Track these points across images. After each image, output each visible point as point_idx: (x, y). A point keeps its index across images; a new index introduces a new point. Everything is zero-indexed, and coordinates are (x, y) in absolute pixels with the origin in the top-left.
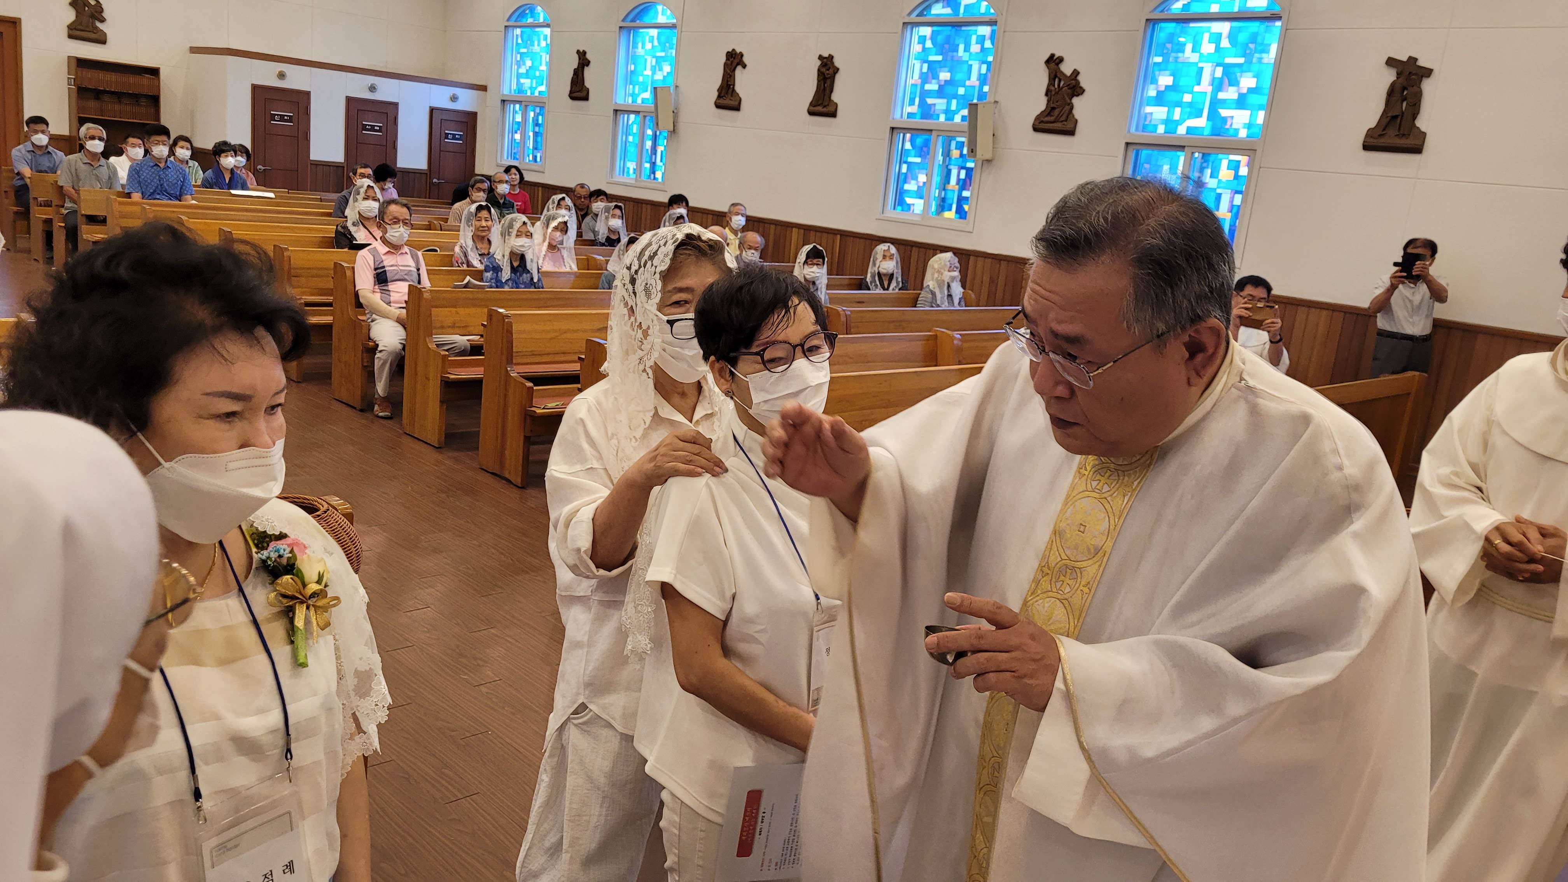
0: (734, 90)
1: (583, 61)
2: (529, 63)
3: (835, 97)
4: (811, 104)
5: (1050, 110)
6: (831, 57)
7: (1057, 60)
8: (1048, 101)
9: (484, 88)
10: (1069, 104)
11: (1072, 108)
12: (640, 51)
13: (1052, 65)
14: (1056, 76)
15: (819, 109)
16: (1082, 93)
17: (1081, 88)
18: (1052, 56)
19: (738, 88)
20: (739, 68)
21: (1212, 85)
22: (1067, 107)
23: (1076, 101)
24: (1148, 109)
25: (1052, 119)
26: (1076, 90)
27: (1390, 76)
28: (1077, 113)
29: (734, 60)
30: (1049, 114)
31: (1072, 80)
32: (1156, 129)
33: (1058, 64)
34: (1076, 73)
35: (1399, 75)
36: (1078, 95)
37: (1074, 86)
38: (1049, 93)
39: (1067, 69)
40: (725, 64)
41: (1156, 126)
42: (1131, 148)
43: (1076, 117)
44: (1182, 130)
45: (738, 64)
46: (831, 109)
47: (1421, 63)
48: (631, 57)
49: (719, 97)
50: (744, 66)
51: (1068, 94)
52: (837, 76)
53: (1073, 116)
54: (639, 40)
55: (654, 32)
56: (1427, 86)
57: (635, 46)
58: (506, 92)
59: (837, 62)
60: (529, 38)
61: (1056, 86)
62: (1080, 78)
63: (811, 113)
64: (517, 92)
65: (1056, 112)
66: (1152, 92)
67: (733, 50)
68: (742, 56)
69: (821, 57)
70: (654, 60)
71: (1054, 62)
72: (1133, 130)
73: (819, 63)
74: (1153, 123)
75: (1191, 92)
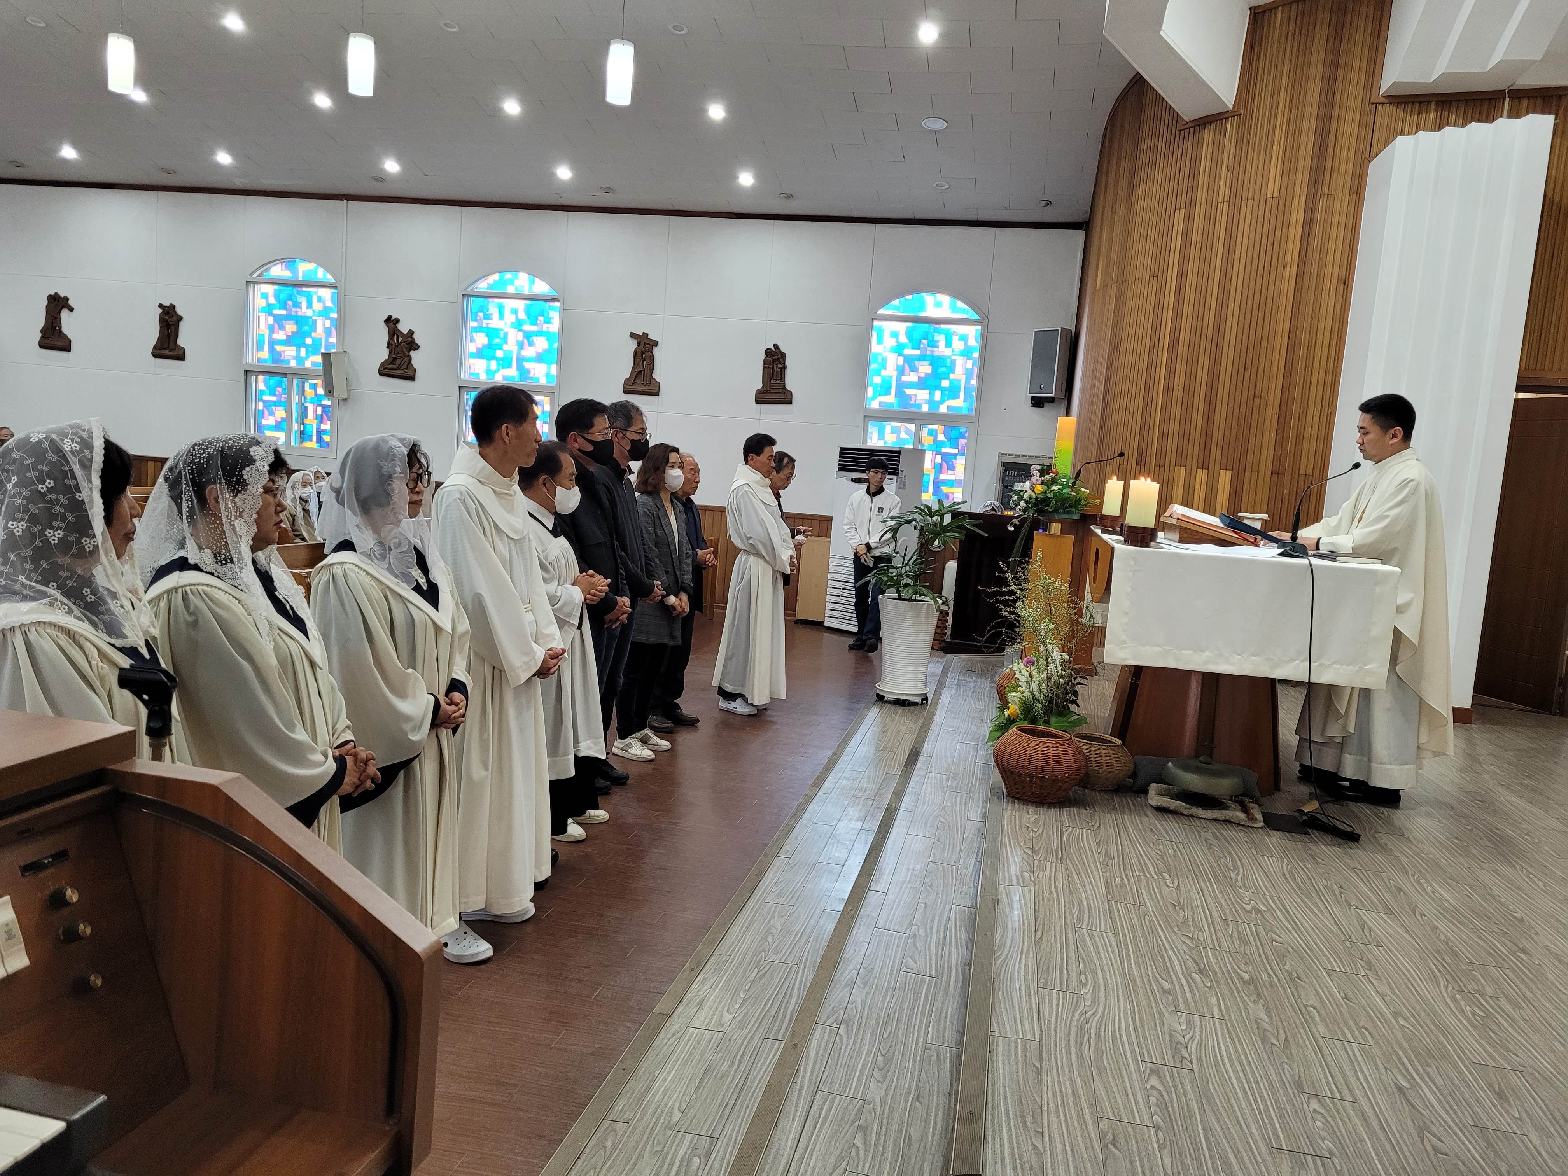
0: (60, 331)
3: (181, 342)
4: (155, 347)
5: (392, 360)
8: (390, 353)
11: (410, 359)
14: (394, 333)
15: (165, 352)
16: (418, 348)
18: (390, 317)
20: (66, 310)
21: (517, 345)
22: (406, 359)
23: (412, 353)
24: (471, 362)
25: (395, 366)
26: (413, 345)
27: (633, 345)
28: (415, 363)
29: (59, 303)
32: (480, 377)
33: (395, 324)
34: (411, 332)
35: (639, 343)
36: (414, 350)
37: (411, 343)
38: (390, 347)
40: (47, 306)
41: (479, 374)
42: (462, 390)
43: (415, 366)
45: (63, 308)
46: (178, 352)
47: (650, 337)
49: (43, 337)
50: (72, 310)
52: (182, 324)
56: (656, 351)
62: (414, 336)
63: (155, 355)
65: (398, 361)
66: (472, 348)
67: (57, 294)
68: (68, 300)
69: (161, 306)
72: (462, 376)
73: (160, 311)
74: (476, 372)
75: (502, 350)
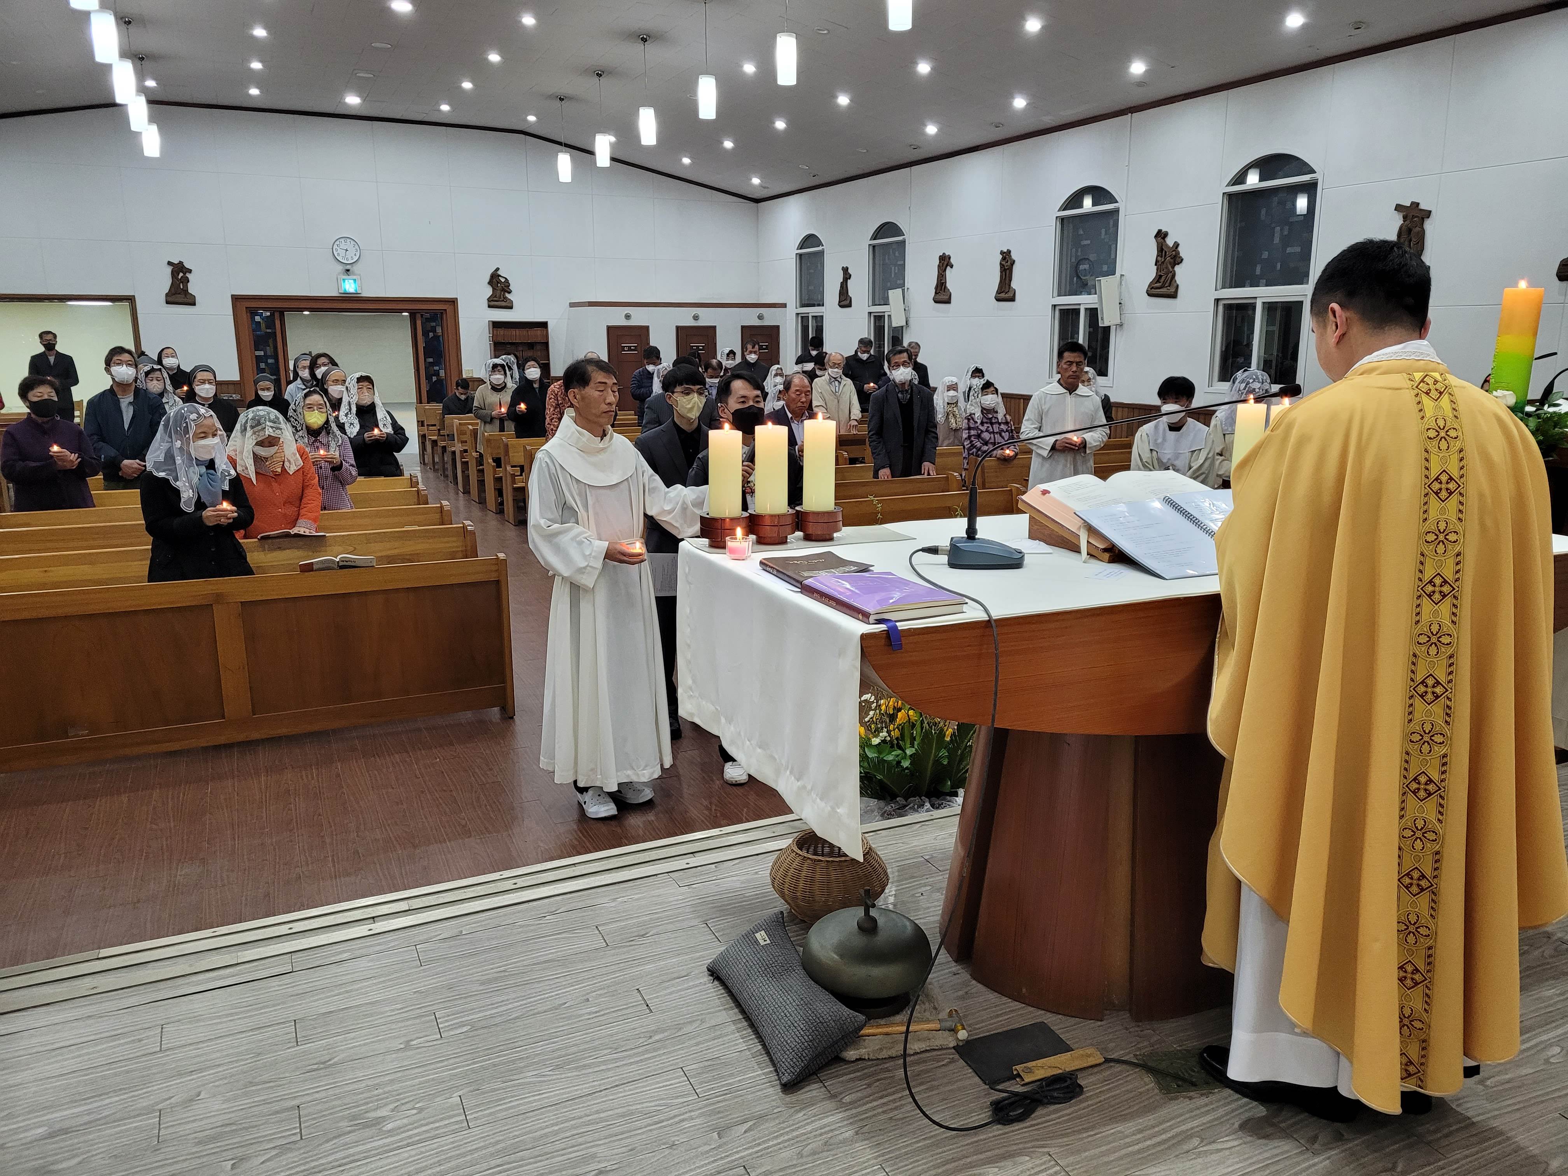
0: (945, 287)
1: (847, 274)
3: (1014, 285)
4: (996, 292)
5: (1158, 278)
6: (1009, 252)
7: (1163, 235)
8: (1157, 270)
9: (784, 306)
10: (1173, 272)
11: (1174, 275)
13: (1160, 239)
14: (1162, 249)
15: (1003, 295)
16: (1181, 262)
17: (1181, 257)
18: (1160, 231)
19: (949, 285)
20: (948, 268)
22: (1170, 275)
23: (1177, 268)
25: (1158, 285)
26: (1177, 259)
27: (1399, 220)
28: (1178, 279)
29: (945, 262)
30: (1158, 281)
31: (1175, 251)
33: (1164, 238)
34: (1177, 245)
35: (1405, 218)
36: (1178, 264)
37: (1175, 256)
38: (1158, 264)
39: (1170, 241)
40: (939, 266)
42: (1220, 303)
43: (1178, 282)
45: (947, 265)
46: (1010, 294)
47: (1422, 206)
49: (936, 293)
50: (952, 267)
51: (1170, 263)
52: (1014, 267)
53: (1176, 282)
56: (1428, 226)
59: (1014, 256)
61: (1163, 257)
62: (1180, 249)
63: (997, 299)
65: (1164, 278)
67: (944, 254)
68: (950, 258)
69: (1002, 253)
71: (1161, 236)
73: (1001, 257)
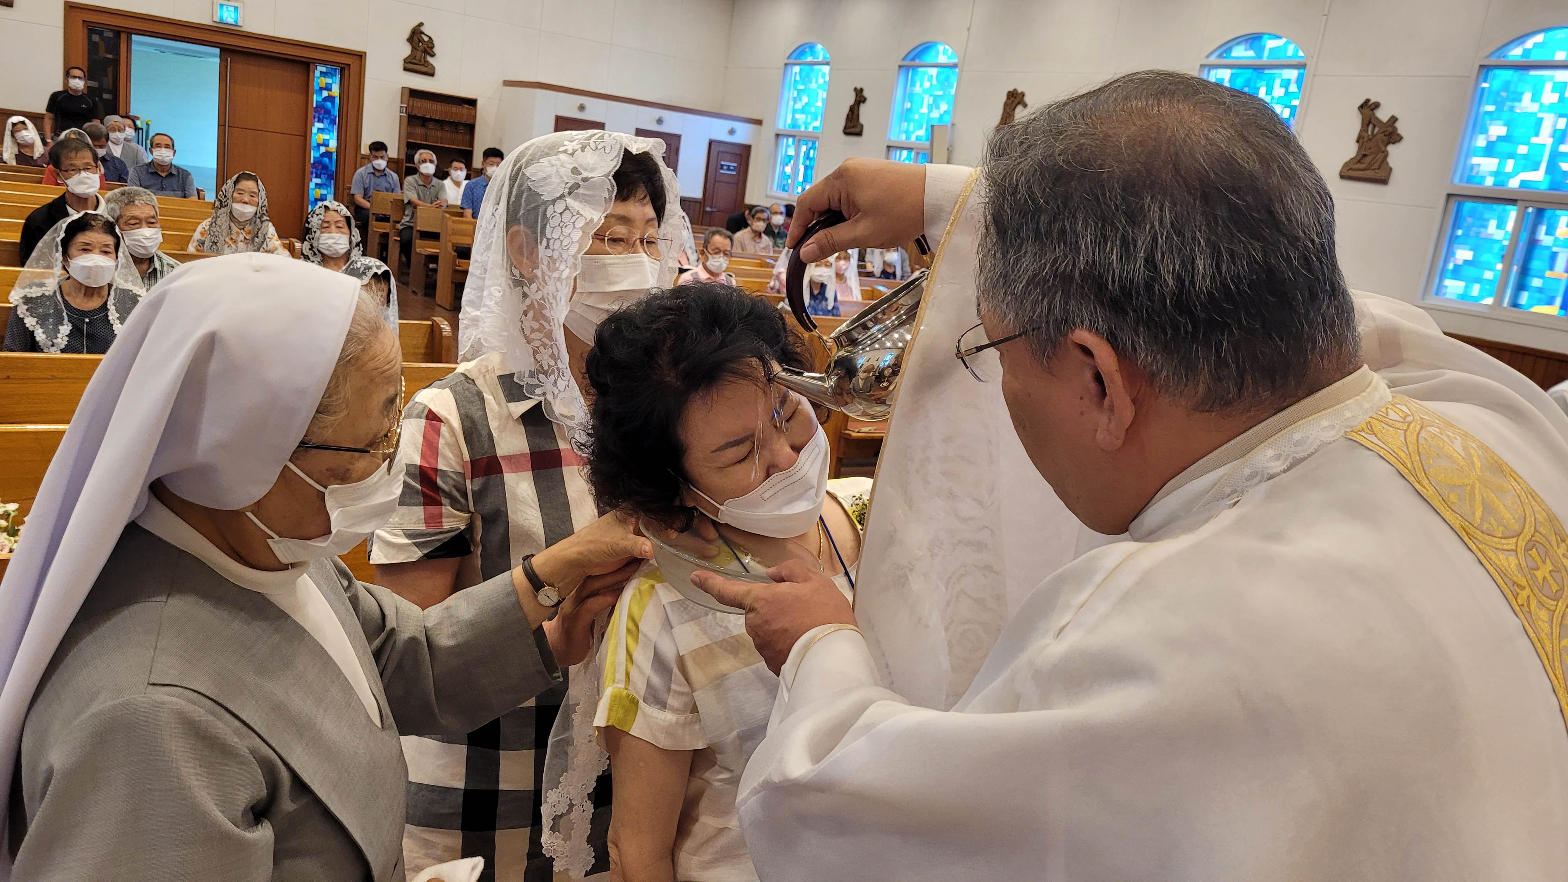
1: (860, 98)
2: (805, 99)
5: (1361, 157)
7: (1373, 106)
9: (759, 122)
10: (1383, 152)
12: (918, 89)
13: (1366, 110)
16: (1400, 141)
17: (1399, 135)
18: (1368, 101)
20: (1020, 107)
21: (1553, 137)
23: (1391, 148)
24: (1475, 160)
26: (1393, 137)
28: (1392, 161)
29: (1015, 100)
30: (1359, 161)
31: (1390, 126)
32: (1484, 181)
34: (1394, 119)
36: (1394, 143)
37: (1390, 134)
38: (1361, 141)
39: (1383, 115)
40: (1006, 104)
41: (1483, 178)
42: (1453, 200)
43: (1391, 165)
44: (1514, 184)
45: (1019, 103)
48: (909, 96)
50: (1025, 106)
51: (1383, 141)
53: (1388, 164)
54: (918, 79)
55: (933, 71)
57: (913, 84)
58: (781, 126)
60: (808, 76)
61: (1370, 133)
62: (1398, 125)
64: (791, 126)
66: (1481, 142)
67: (1015, 90)
68: (1024, 95)
70: (931, 99)
71: (1368, 108)
72: (1456, 180)
74: (1480, 174)
75: (1527, 143)
